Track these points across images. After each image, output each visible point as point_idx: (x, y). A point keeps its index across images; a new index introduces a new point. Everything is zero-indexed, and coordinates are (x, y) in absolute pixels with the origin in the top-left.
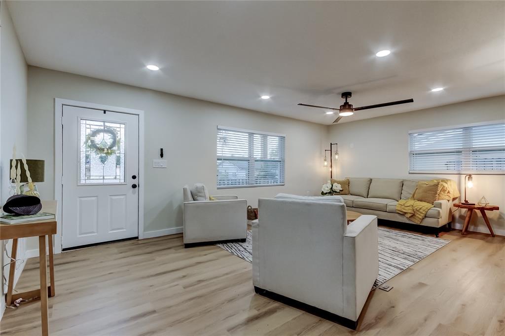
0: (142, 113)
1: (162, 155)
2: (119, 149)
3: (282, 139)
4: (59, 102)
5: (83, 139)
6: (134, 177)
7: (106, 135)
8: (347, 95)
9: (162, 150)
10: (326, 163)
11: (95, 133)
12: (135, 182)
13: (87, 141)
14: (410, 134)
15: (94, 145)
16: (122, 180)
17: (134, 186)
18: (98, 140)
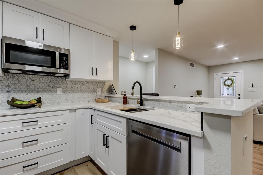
0: (242, 71)
1: (253, 86)
2: (233, 85)
4: (215, 74)
5: (222, 84)
6: (239, 95)
7: (229, 81)
9: (253, 84)
11: (225, 81)
12: (240, 96)
15: (225, 85)
16: (235, 96)
17: (239, 98)
18: (226, 83)
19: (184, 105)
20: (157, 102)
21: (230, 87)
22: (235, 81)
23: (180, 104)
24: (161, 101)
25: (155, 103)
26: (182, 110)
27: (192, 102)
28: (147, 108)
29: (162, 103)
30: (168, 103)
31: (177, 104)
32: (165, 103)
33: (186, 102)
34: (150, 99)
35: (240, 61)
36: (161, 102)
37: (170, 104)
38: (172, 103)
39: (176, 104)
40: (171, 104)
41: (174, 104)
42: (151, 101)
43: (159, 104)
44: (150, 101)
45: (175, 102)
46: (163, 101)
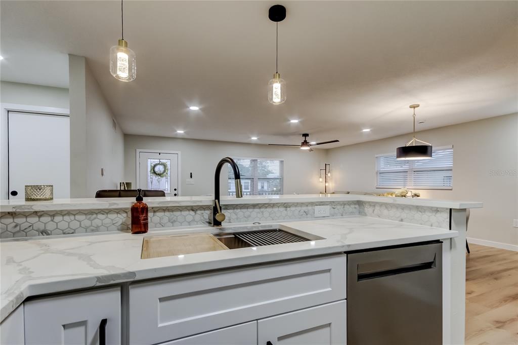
0: (179, 153)
1: (191, 177)
2: (167, 174)
3: (282, 162)
4: (138, 151)
5: (149, 170)
6: (175, 190)
7: (160, 166)
8: (306, 135)
9: (191, 173)
10: (321, 180)
11: (155, 166)
12: (176, 192)
13: (151, 170)
14: (377, 157)
15: (155, 172)
16: (169, 192)
17: (175, 195)
18: (157, 169)
19: (310, 208)
20: (257, 210)
21: (163, 177)
22: (169, 167)
23: (304, 208)
24: (266, 205)
25: (251, 212)
26: (307, 218)
27: (321, 202)
28: (246, 227)
29: (269, 210)
30: (282, 209)
31: (300, 208)
32: (276, 209)
33: (313, 204)
34: (237, 205)
35: (186, 137)
36: (266, 208)
37: (286, 210)
38: (290, 207)
39: (297, 208)
40: (288, 209)
41: (293, 209)
42: (239, 210)
43: (263, 214)
44: (235, 210)
45: (296, 205)
46: (272, 205)
